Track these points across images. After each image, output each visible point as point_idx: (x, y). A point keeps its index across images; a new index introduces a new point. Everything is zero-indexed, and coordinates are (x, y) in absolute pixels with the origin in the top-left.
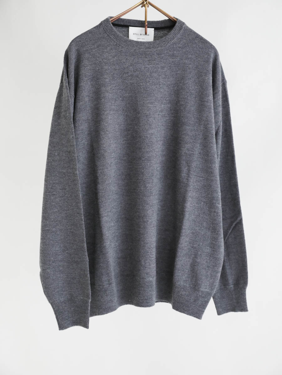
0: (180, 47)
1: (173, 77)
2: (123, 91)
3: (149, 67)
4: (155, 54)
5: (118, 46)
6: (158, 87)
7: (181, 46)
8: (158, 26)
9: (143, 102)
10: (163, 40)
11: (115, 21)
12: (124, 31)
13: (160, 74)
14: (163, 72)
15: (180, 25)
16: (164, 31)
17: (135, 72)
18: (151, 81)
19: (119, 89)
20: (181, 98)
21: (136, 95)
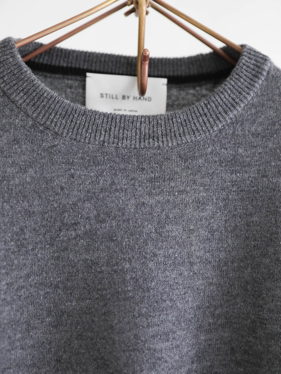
0: (256, 135)
1: (237, 236)
2: (60, 291)
3: (152, 201)
4: (174, 157)
5: (42, 132)
6: (186, 273)
7: (260, 129)
8: (179, 74)
9: (135, 335)
10: (201, 110)
11: (41, 54)
12: (71, 87)
13: (192, 227)
14: (201, 220)
15: (253, 62)
16: (198, 88)
17: (103, 221)
18: (161, 252)
19: (41, 284)
20: (271, 311)
21: (105, 305)
